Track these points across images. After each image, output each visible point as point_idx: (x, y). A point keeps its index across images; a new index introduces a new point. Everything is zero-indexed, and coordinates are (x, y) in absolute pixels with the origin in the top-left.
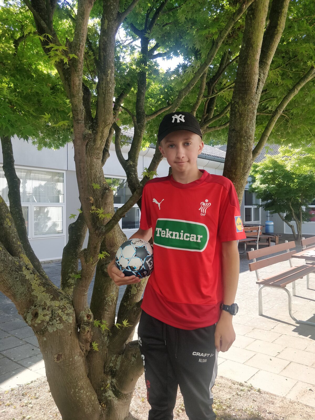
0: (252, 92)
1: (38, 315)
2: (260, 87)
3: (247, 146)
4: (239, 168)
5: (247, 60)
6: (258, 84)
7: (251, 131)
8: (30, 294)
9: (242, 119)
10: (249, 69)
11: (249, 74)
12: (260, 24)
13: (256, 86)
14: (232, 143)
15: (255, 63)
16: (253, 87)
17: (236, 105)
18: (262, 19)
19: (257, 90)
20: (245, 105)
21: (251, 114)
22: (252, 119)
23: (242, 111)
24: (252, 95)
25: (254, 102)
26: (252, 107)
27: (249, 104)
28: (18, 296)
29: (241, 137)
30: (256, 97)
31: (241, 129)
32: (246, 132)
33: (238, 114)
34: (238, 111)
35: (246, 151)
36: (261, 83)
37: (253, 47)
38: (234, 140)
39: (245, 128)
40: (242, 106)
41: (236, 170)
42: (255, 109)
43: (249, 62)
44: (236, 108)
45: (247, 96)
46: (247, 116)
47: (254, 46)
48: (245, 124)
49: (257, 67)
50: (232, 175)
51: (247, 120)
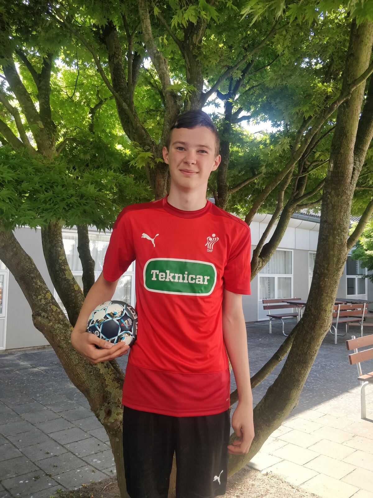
0: (346, 183)
1: (111, 413)
2: (355, 176)
3: (341, 239)
4: (332, 263)
5: (341, 149)
6: (353, 173)
7: (345, 224)
8: (104, 389)
9: (335, 210)
10: (343, 158)
11: (343, 164)
12: (354, 112)
13: (350, 176)
14: (324, 235)
15: (349, 153)
16: (348, 177)
17: (328, 195)
18: (357, 107)
19: (351, 180)
20: (338, 197)
21: (345, 206)
22: (346, 211)
23: (334, 202)
24: (346, 186)
25: (349, 192)
26: (347, 198)
27: (343, 194)
28: (91, 391)
29: (334, 229)
30: (351, 187)
31: (334, 221)
32: (339, 224)
33: (331, 205)
34: (331, 202)
35: (340, 245)
36: (356, 172)
37: (346, 136)
38: (326, 232)
39: (338, 219)
40: (335, 197)
41: (328, 266)
42: (349, 200)
43: (342, 151)
44: (328, 198)
45: (340, 187)
46: (340, 208)
47: (348, 135)
48: (339, 216)
49: (351, 157)
50: (324, 271)
51: (341, 212)
